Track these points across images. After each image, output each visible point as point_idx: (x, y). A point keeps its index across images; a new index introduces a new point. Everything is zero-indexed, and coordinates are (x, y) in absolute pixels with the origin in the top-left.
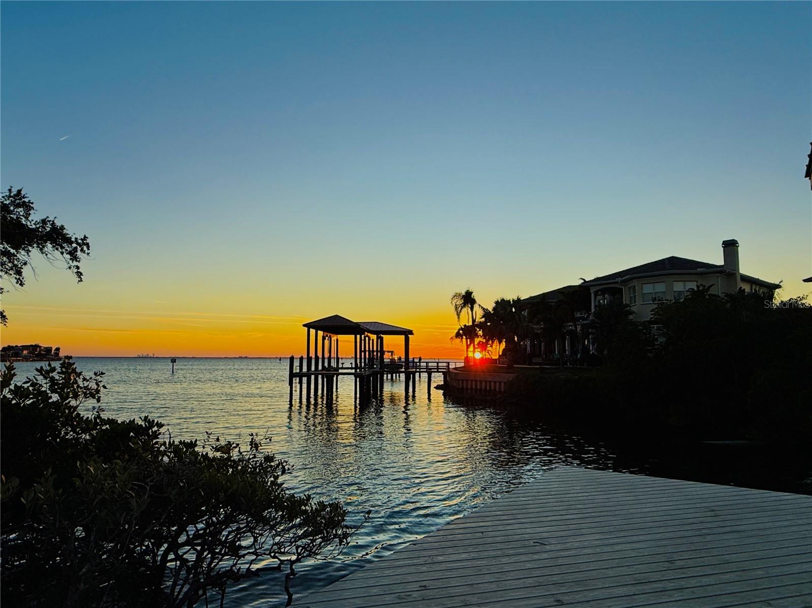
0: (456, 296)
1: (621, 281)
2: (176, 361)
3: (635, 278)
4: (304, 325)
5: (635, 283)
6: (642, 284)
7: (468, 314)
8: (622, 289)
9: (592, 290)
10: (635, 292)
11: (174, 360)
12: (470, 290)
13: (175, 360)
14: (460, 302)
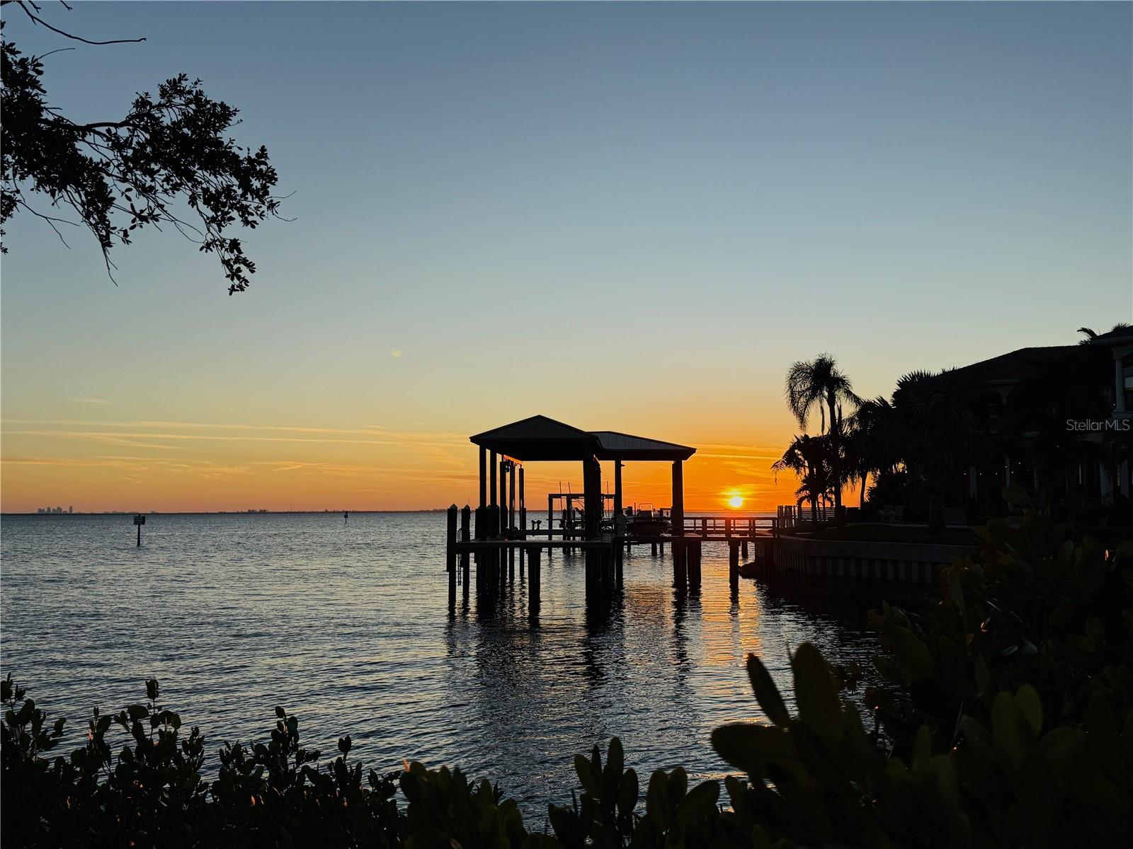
0: (799, 370)
2: (146, 522)
4: (474, 439)
7: (823, 412)
9: (1118, 355)
11: (140, 519)
12: (828, 359)
13: (144, 518)
14: (803, 385)
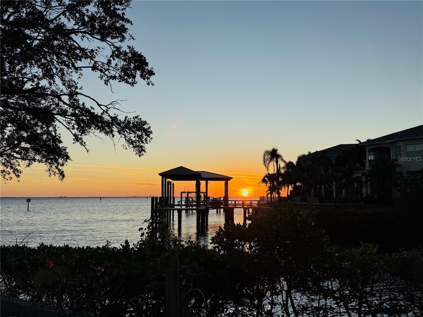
0: (267, 152)
1: (389, 143)
3: (401, 141)
4: (160, 174)
5: (401, 144)
6: (406, 145)
7: (274, 166)
8: (390, 148)
9: (367, 149)
10: (400, 151)
11: (29, 200)
12: (276, 148)
14: (268, 157)
